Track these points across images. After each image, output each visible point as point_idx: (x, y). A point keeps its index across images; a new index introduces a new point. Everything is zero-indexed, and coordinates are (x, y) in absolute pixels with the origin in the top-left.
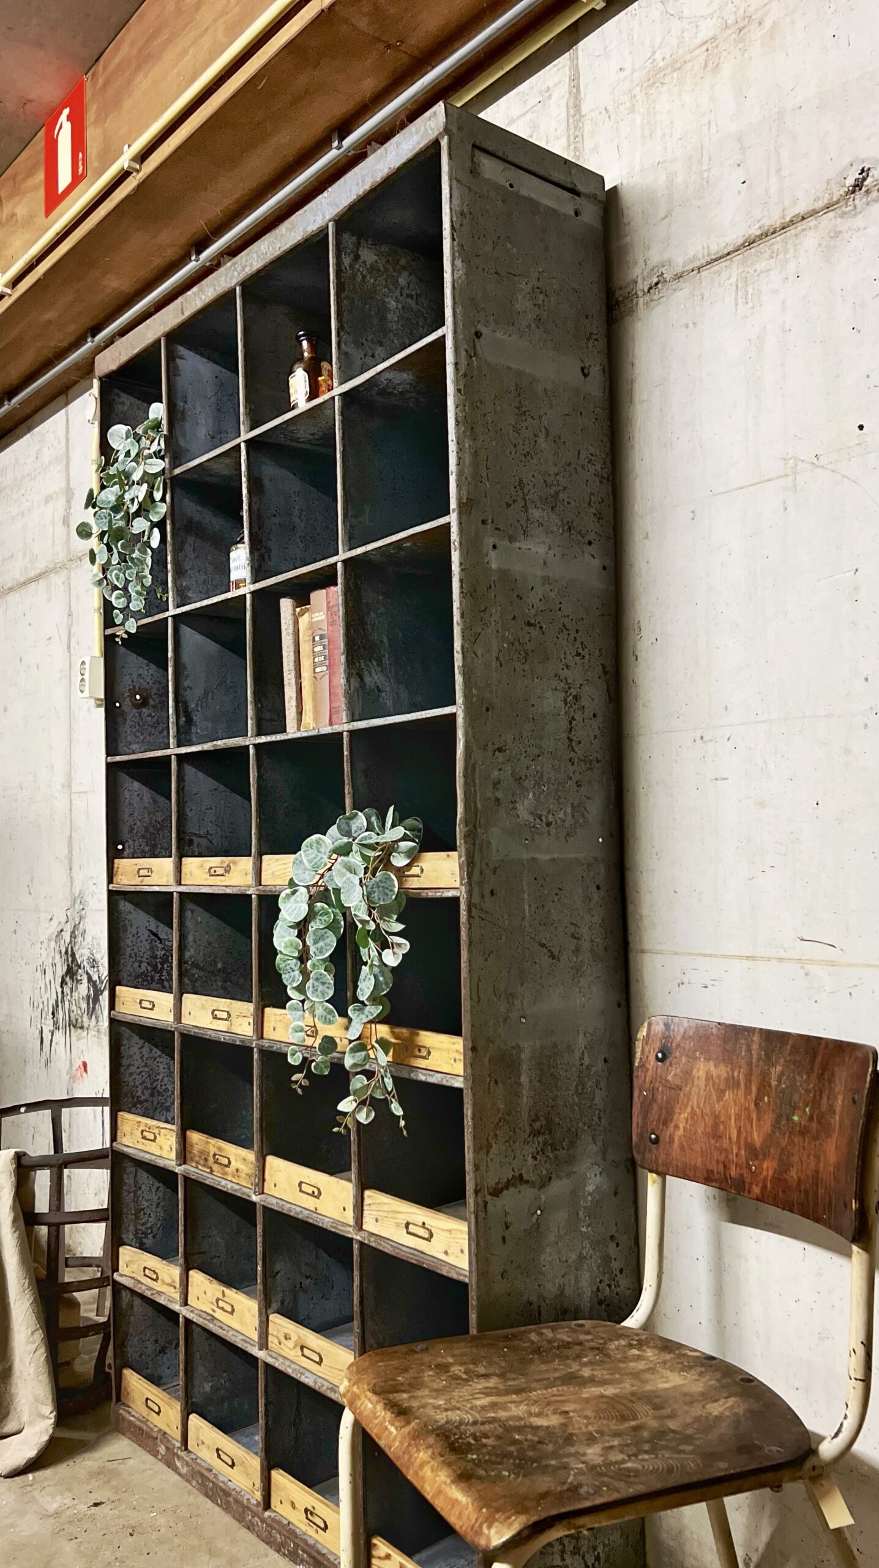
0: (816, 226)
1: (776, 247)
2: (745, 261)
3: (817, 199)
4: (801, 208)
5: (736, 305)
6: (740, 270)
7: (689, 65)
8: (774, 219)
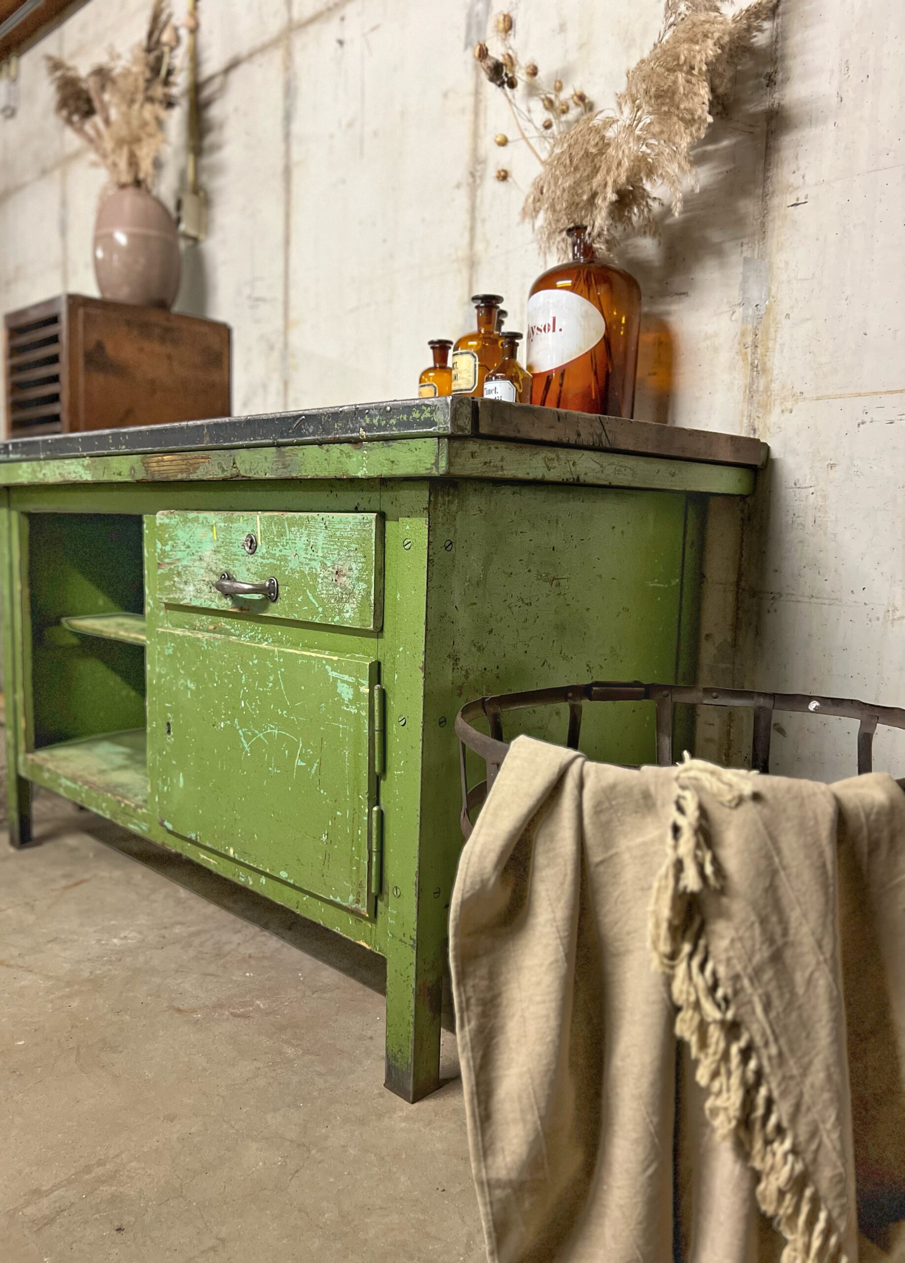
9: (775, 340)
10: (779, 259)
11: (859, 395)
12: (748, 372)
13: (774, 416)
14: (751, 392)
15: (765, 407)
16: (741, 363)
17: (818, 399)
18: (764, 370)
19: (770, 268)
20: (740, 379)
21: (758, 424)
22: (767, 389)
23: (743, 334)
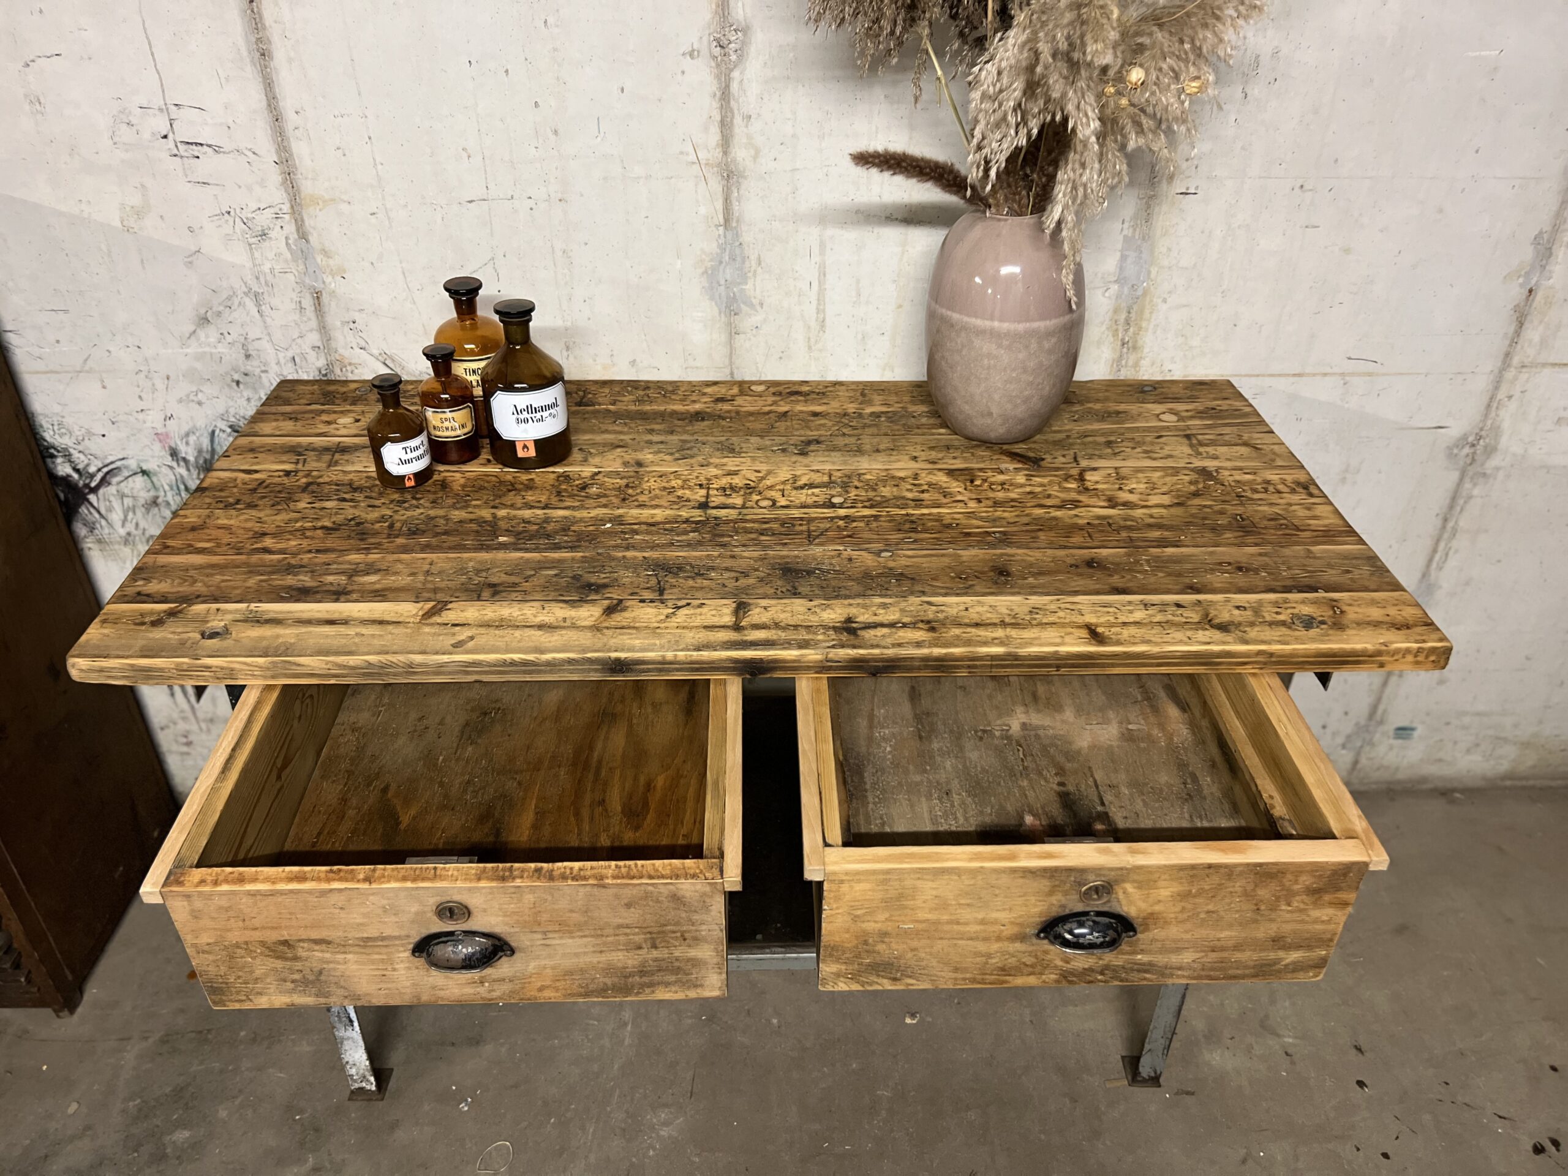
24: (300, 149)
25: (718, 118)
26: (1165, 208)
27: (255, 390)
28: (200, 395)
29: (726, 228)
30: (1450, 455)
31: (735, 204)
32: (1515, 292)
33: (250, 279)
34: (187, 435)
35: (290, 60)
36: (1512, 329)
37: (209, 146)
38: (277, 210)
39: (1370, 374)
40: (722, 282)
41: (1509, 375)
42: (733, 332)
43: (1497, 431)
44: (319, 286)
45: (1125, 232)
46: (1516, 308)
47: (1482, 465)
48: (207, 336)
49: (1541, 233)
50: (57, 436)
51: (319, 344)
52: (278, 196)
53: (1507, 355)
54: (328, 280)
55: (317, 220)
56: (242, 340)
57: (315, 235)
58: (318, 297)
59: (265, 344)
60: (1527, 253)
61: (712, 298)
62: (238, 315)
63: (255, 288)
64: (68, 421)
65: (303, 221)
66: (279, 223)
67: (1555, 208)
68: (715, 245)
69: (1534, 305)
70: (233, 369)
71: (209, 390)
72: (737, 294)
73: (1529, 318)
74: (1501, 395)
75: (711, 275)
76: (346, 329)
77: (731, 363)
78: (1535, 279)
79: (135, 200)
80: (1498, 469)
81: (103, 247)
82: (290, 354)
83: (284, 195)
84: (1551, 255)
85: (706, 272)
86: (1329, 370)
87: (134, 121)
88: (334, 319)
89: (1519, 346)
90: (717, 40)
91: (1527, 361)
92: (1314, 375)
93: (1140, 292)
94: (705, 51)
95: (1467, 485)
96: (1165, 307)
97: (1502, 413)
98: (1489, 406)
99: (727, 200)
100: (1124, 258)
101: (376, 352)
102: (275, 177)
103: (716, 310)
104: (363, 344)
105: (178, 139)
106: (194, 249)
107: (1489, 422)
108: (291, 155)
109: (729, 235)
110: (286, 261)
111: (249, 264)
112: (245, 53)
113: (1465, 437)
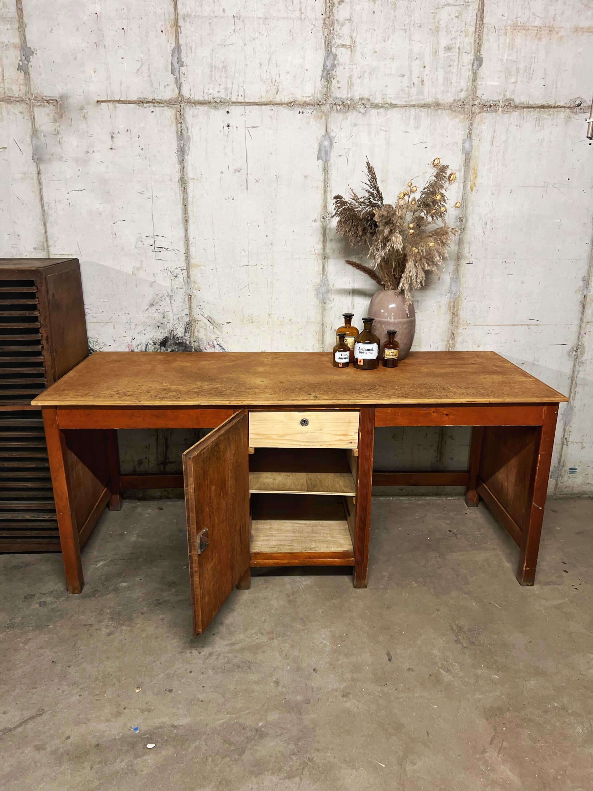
0: (564, 112)
1: (551, 112)
2: (539, 112)
3: (566, 103)
4: (562, 104)
5: (535, 126)
6: (538, 115)
7: (530, 32)
8: (552, 103)
9: (461, 306)
10: (463, 280)
11: (487, 325)
12: (452, 315)
13: (460, 330)
14: (452, 322)
15: (457, 327)
16: (449, 312)
17: (475, 326)
18: (457, 315)
19: (460, 282)
20: (448, 317)
21: (454, 332)
22: (458, 321)
23: (450, 302)
24: (192, 249)
25: (322, 240)
26: (463, 268)
27: (164, 329)
28: (145, 331)
29: (323, 275)
30: (569, 355)
31: (326, 267)
32: (580, 297)
33: (169, 291)
34: (138, 345)
35: (194, 223)
36: (581, 309)
37: (165, 248)
38: (182, 268)
39: (537, 325)
40: (321, 293)
41: (584, 325)
42: (324, 309)
43: (583, 346)
44: (191, 294)
45: (451, 276)
46: (581, 302)
47: (581, 358)
48: (152, 310)
49: (584, 276)
50: (94, 346)
51: (188, 313)
52: (183, 265)
53: (581, 318)
54: (194, 291)
55: (194, 272)
56: (163, 312)
57: (192, 276)
58: (190, 297)
59: (170, 314)
60: (581, 284)
61: (317, 298)
62: (163, 303)
63: (171, 294)
64: (100, 340)
65: (189, 272)
66: (182, 272)
67: (587, 269)
68: (319, 280)
69: (587, 301)
70: (159, 322)
71: (149, 329)
72: (326, 297)
73: (586, 305)
74: (582, 333)
75: (317, 290)
76: (198, 308)
77: (323, 320)
78: (585, 292)
79: (138, 265)
80: (586, 360)
81: (125, 280)
82: (178, 317)
83: (185, 264)
84: (589, 284)
85: (316, 289)
86: (523, 323)
87: (143, 240)
88: (194, 305)
89: (585, 315)
90: (323, 217)
91: (588, 321)
92: (518, 325)
93: (457, 296)
94: (319, 220)
95: (577, 367)
96: (466, 301)
97: (583, 339)
98: (579, 337)
99: (324, 266)
100: (451, 285)
101: (206, 316)
102: (183, 257)
103: (318, 302)
104: (202, 313)
105: (156, 246)
106: (153, 281)
107: (580, 343)
108: (189, 251)
109: (324, 277)
110: (182, 285)
111: (170, 286)
112: (181, 221)
113: (573, 348)
